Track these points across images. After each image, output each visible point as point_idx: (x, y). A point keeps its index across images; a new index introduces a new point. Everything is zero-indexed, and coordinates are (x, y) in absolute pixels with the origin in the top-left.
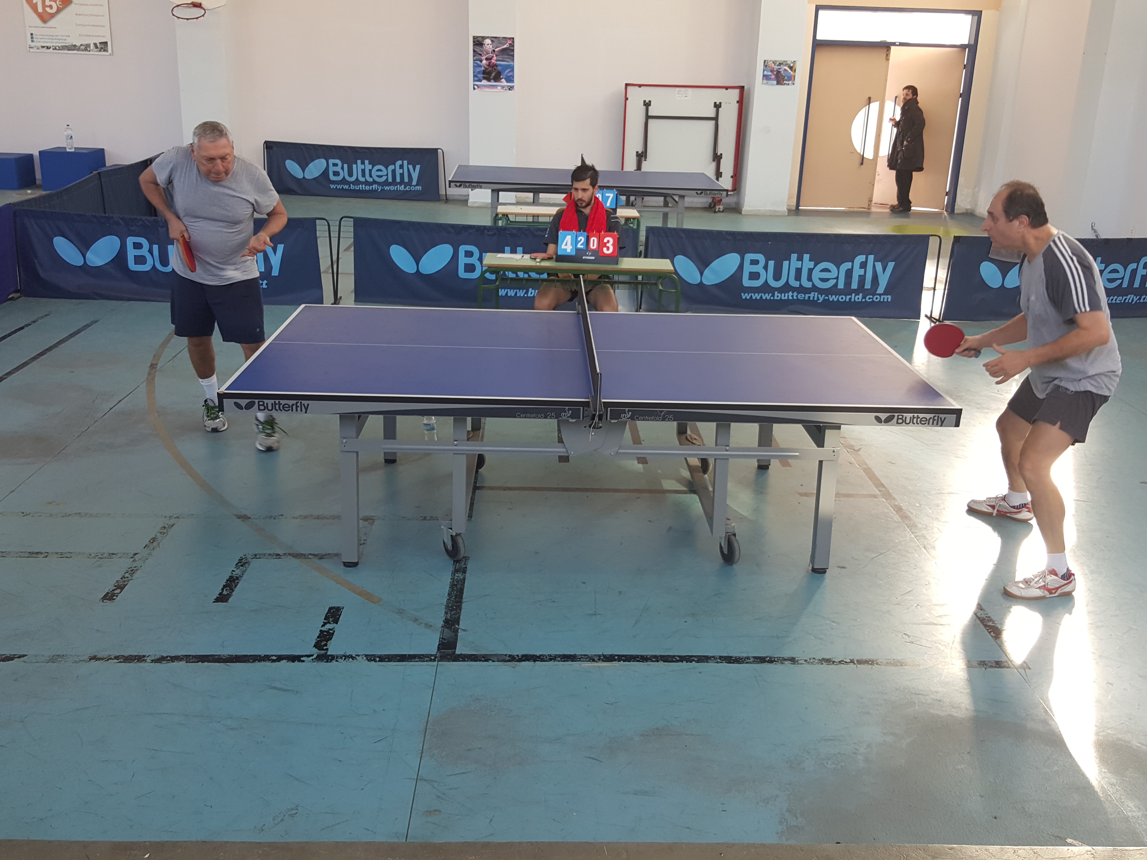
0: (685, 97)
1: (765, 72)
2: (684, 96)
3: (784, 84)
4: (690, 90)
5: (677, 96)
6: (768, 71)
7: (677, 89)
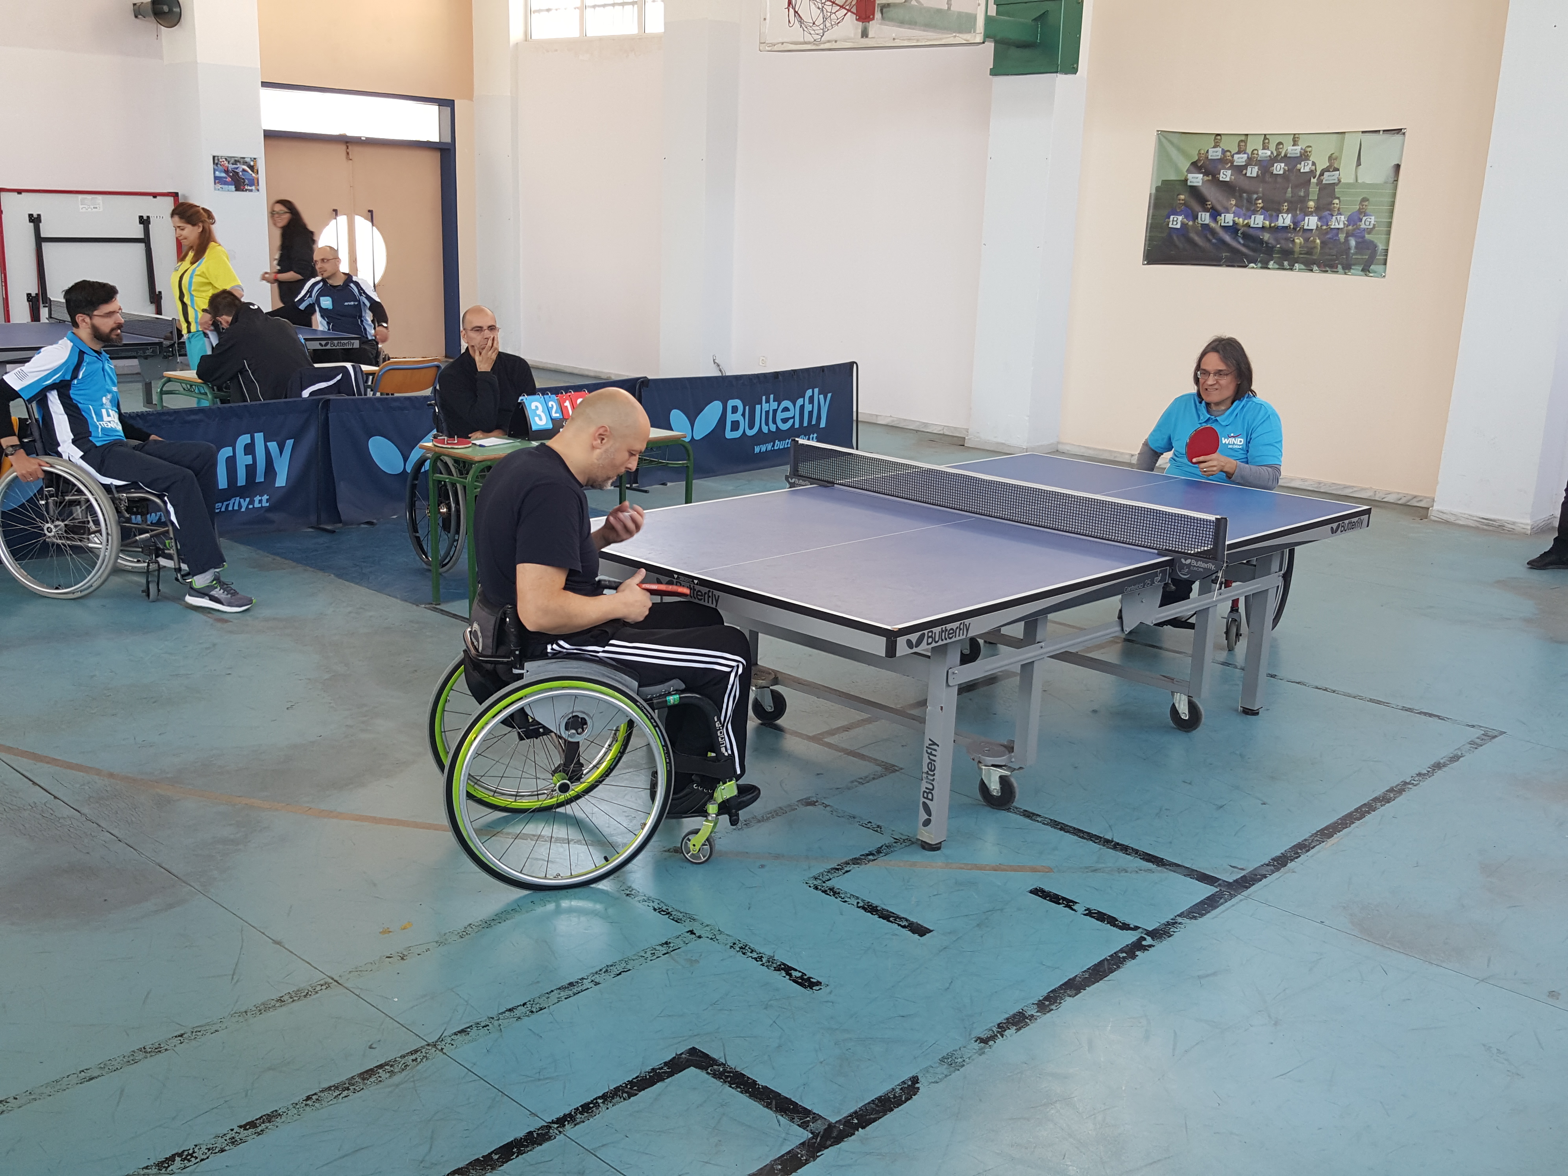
0: (94, 208)
1: (217, 173)
2: (92, 207)
3: (246, 190)
4: (99, 197)
5: (81, 207)
6: (220, 172)
7: (80, 196)
